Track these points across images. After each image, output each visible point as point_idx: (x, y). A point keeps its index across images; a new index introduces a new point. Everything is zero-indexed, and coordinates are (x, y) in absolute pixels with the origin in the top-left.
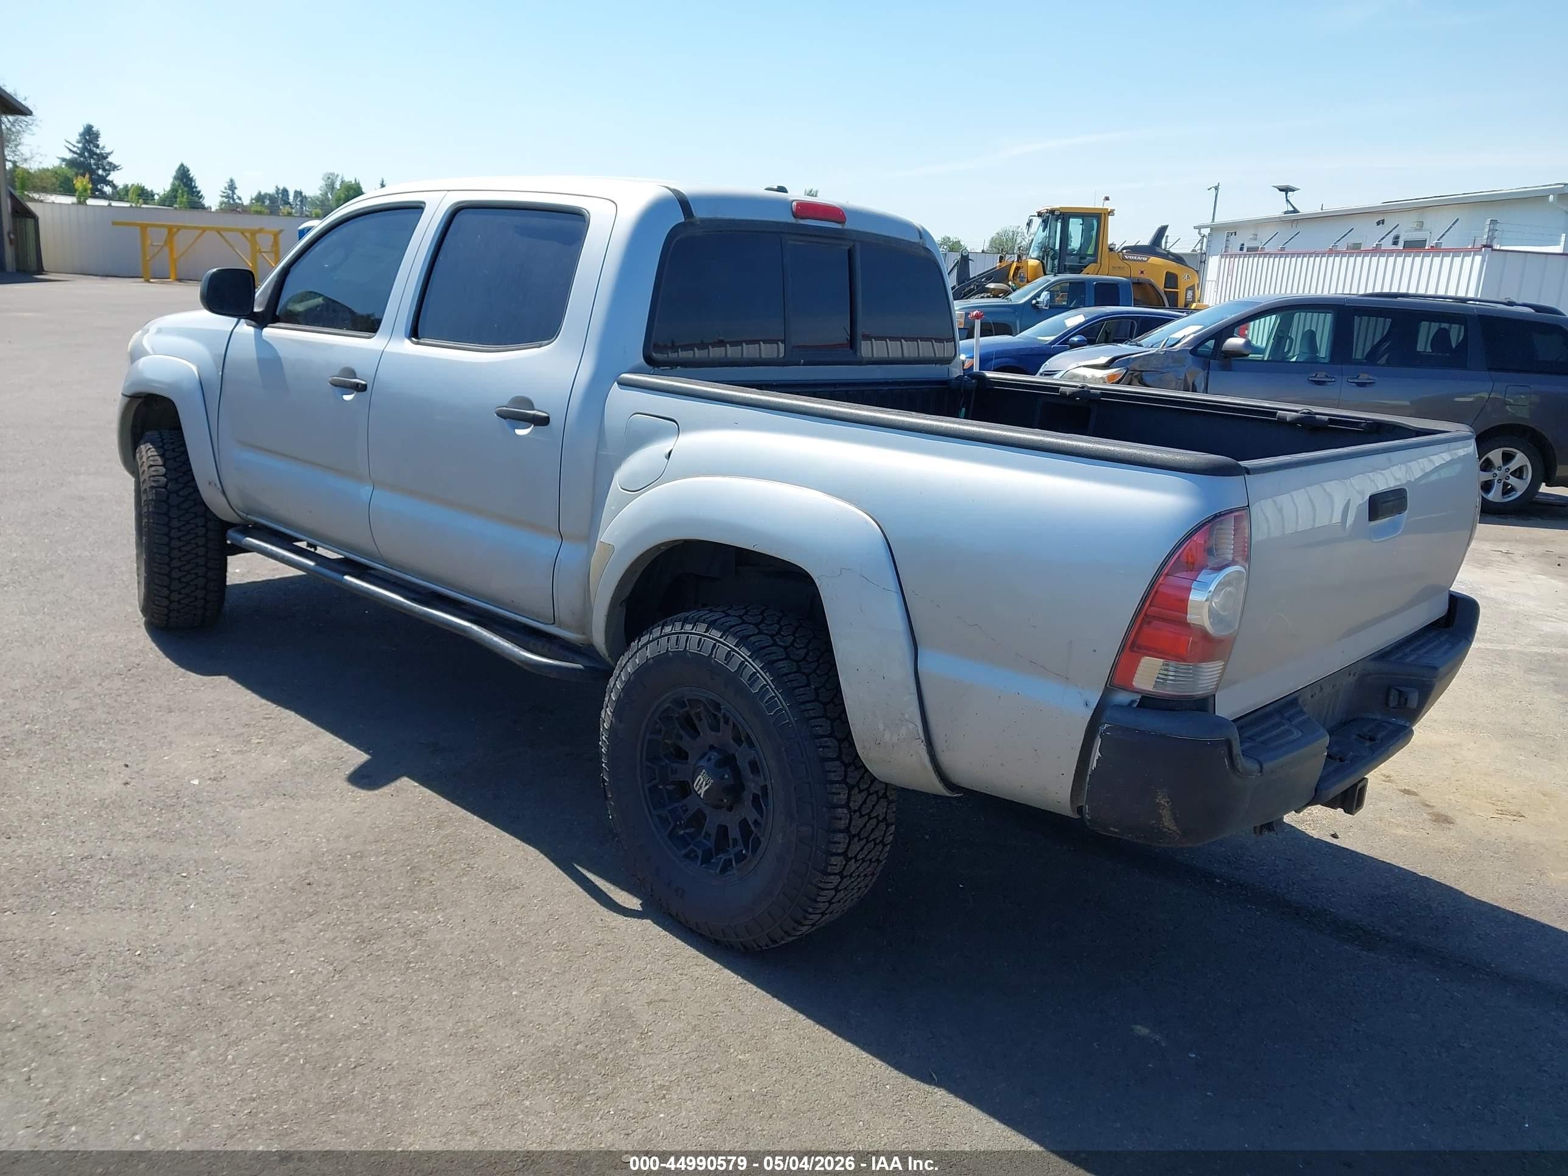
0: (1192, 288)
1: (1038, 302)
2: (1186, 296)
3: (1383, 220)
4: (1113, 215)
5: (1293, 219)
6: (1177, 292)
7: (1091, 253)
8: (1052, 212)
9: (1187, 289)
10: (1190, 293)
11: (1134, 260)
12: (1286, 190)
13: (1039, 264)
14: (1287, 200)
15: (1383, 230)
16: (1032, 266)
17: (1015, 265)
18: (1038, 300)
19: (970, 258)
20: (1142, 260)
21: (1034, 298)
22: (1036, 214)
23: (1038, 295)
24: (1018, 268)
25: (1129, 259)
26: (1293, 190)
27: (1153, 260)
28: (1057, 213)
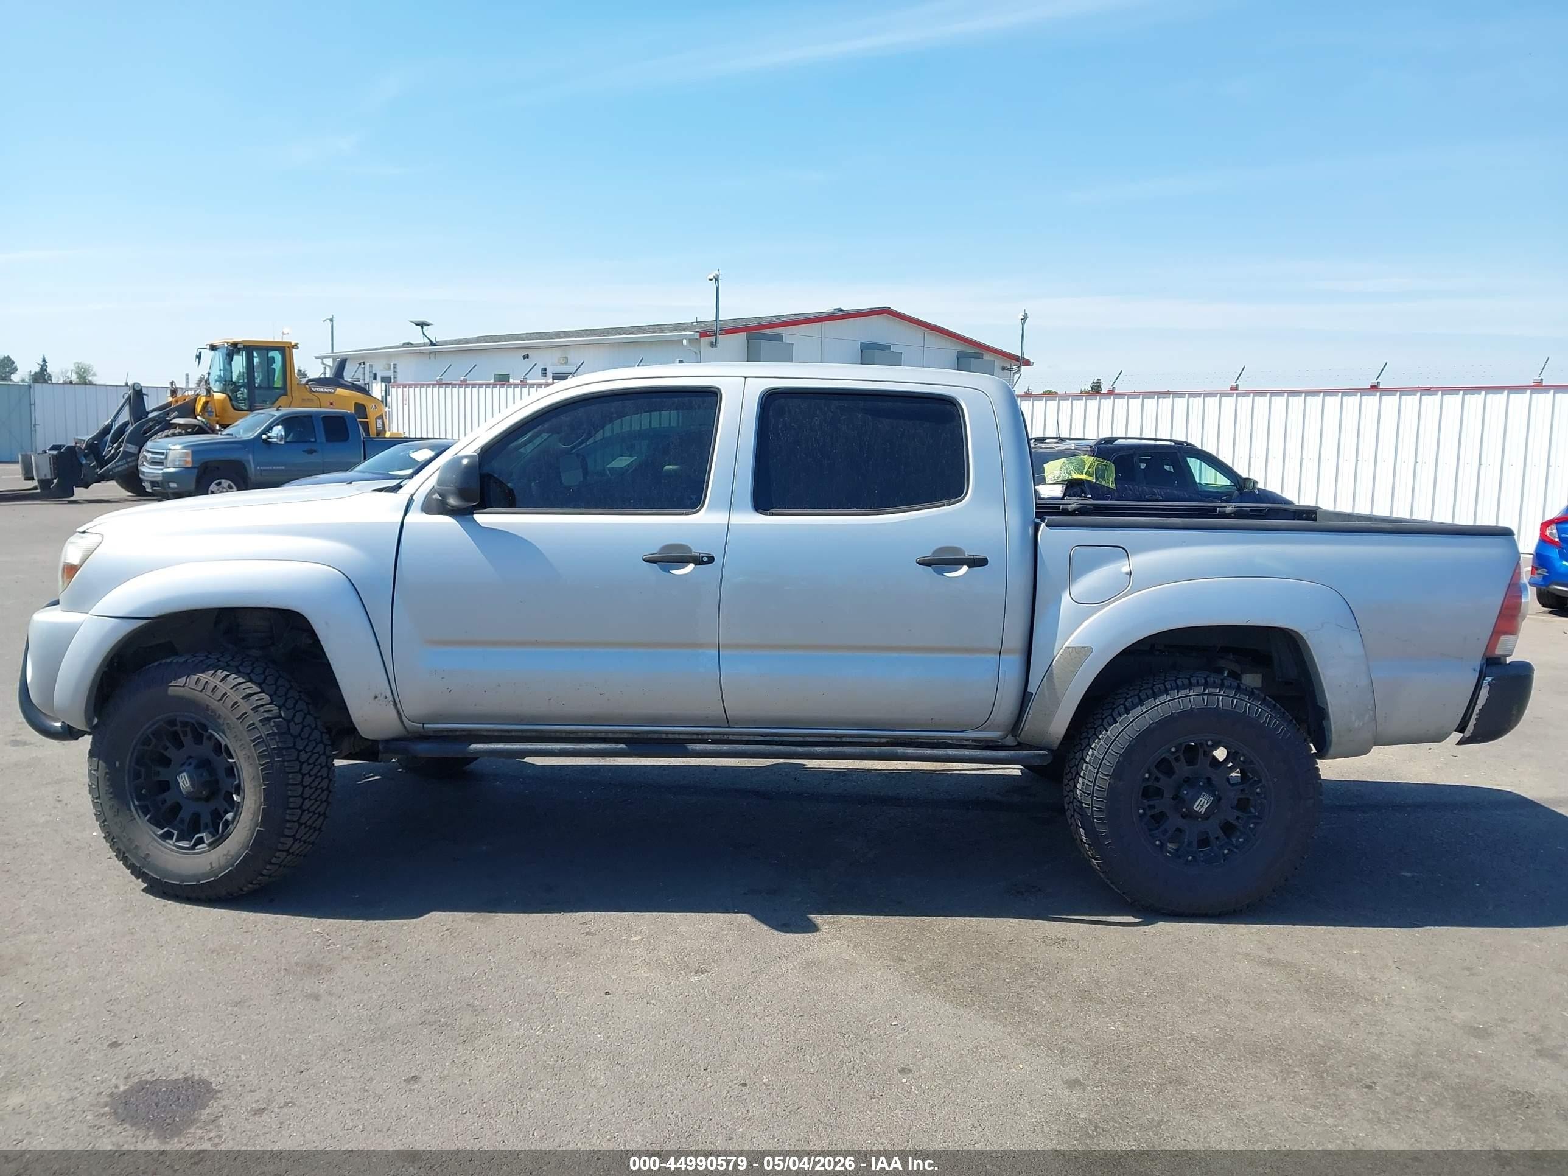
0: (381, 417)
1: (269, 437)
2: (376, 425)
3: (528, 355)
4: (298, 348)
5: (433, 351)
6: (367, 422)
7: (279, 386)
8: (235, 345)
9: (377, 418)
10: (380, 422)
11: (321, 392)
12: (422, 325)
13: (225, 398)
14: (424, 334)
15: (528, 364)
16: (218, 400)
17: (203, 399)
18: (269, 435)
19: (144, 392)
20: (330, 392)
21: (264, 432)
22: (208, 347)
23: (269, 429)
24: (206, 403)
25: (317, 391)
26: (428, 325)
27: (340, 391)
28: (239, 346)
